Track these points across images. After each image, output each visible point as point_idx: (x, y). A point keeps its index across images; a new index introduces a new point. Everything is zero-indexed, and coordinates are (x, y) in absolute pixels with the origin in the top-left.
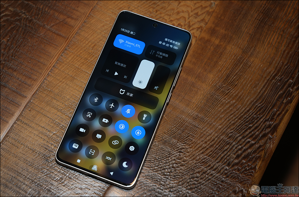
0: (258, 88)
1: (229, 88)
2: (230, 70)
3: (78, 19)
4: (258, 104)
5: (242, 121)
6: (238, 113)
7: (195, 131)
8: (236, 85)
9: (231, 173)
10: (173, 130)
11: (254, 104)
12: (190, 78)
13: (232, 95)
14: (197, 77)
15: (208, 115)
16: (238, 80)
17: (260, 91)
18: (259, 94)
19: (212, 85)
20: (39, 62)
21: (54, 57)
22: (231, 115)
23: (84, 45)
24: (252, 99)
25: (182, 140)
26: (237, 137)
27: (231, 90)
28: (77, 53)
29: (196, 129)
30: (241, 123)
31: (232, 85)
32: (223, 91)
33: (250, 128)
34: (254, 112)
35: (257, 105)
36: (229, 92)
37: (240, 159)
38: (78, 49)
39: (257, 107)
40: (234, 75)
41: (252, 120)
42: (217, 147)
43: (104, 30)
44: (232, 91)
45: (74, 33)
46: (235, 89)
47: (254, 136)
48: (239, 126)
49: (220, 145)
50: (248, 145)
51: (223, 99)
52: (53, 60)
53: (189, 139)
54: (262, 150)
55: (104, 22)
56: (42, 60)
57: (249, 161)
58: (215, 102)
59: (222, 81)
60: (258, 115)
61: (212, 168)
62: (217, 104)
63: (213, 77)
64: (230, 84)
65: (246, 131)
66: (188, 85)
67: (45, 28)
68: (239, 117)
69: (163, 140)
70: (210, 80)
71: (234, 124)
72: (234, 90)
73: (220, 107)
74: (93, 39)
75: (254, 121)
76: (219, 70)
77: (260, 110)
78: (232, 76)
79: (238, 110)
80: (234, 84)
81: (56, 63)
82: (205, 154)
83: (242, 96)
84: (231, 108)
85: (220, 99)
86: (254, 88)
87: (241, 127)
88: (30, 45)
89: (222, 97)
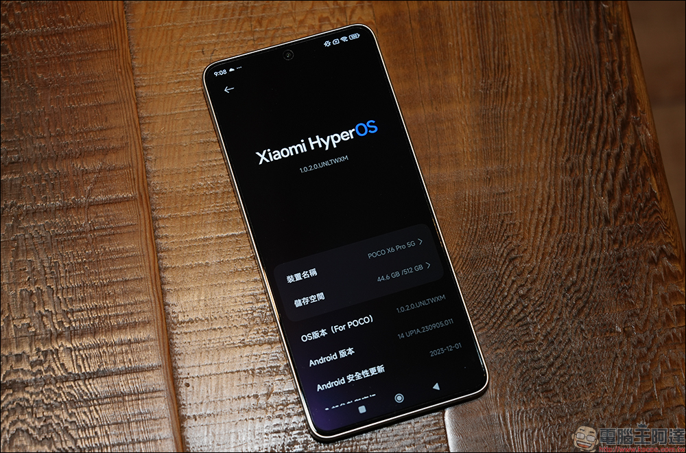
0: (549, 44)
1: (502, 80)
2: (478, 43)
3: (127, 144)
4: (573, 74)
5: (568, 125)
6: (552, 115)
7: (506, 204)
8: (509, 66)
9: (623, 234)
10: (469, 229)
11: (566, 79)
12: (422, 110)
13: (517, 89)
14: (431, 101)
15: (505, 157)
16: (505, 54)
17: (558, 48)
18: (559, 54)
19: (469, 97)
20: (126, 282)
21: (145, 251)
22: (543, 129)
24: (556, 72)
25: (497, 236)
26: (584, 162)
27: (508, 82)
29: (506, 198)
30: (570, 130)
31: (502, 71)
32: (497, 94)
33: (592, 128)
34: (577, 93)
35: (571, 77)
36: (508, 86)
37: (617, 197)
38: (176, 203)
39: (574, 81)
40: (491, 48)
41: (584, 110)
42: (564, 204)
44: (510, 82)
45: (143, 175)
46: (514, 73)
47: (610, 139)
48: (571, 138)
49: (567, 197)
50: (612, 161)
51: (507, 108)
53: (507, 225)
54: (640, 154)
57: (634, 188)
58: (499, 124)
59: (481, 75)
60: (587, 95)
61: (585, 248)
62: (506, 125)
63: (459, 80)
64: (497, 71)
65: (589, 138)
66: (428, 127)
67: (79, 207)
68: (559, 122)
69: (466, 261)
70: (459, 90)
71: (560, 140)
72: (513, 77)
73: (513, 126)
75: (589, 110)
76: (459, 58)
77: (583, 82)
78: (490, 55)
79: (547, 109)
80: (505, 66)
81: (159, 260)
82: (555, 232)
83: (535, 78)
84: (533, 116)
85: (502, 112)
86: (543, 48)
87: (575, 138)
89: (503, 105)
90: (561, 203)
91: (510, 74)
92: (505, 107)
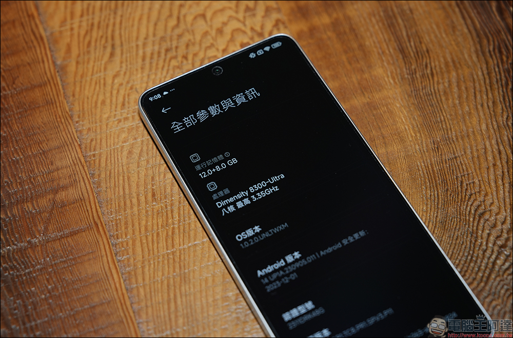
0: (459, 28)
1: (424, 64)
2: (393, 38)
3: (75, 181)
4: (489, 47)
5: (498, 89)
6: (480, 84)
7: (460, 167)
8: (428, 51)
10: (431, 195)
11: (483, 53)
12: (356, 102)
13: (441, 68)
14: (363, 92)
15: (446, 126)
16: (421, 43)
17: (468, 28)
18: (471, 34)
19: (398, 83)
20: (94, 307)
21: (109, 275)
22: (475, 96)
23: (135, 209)
24: (473, 49)
25: (460, 196)
27: (430, 64)
28: (140, 232)
29: (459, 162)
30: (501, 93)
31: (422, 57)
32: (423, 76)
34: (498, 61)
35: (487, 50)
36: (431, 68)
38: (133, 226)
39: (492, 53)
40: (407, 40)
43: (139, 158)
44: (433, 64)
45: (96, 206)
46: (433, 57)
51: (436, 85)
52: (114, 280)
53: (467, 184)
55: (122, 147)
56: (96, 300)
58: (432, 100)
59: (403, 63)
62: (439, 100)
63: (384, 71)
64: (417, 57)
66: (366, 114)
67: (36, 246)
68: (489, 88)
70: (386, 78)
71: (495, 103)
72: (434, 60)
73: (447, 99)
74: (138, 188)
76: (379, 53)
78: (407, 46)
79: (474, 80)
80: (424, 52)
81: (125, 281)
83: (455, 57)
84: (463, 88)
85: (432, 90)
86: (454, 32)
88: (43, 296)
89: (432, 84)
91: (430, 57)
92: (434, 85)
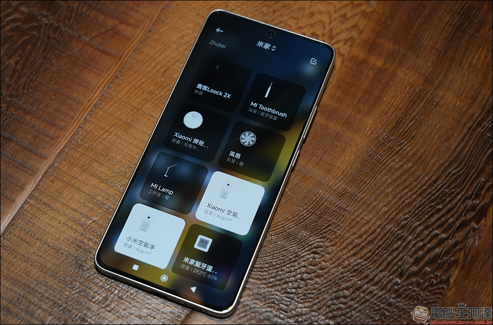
0: (451, 141)
1: (401, 142)
2: (403, 110)
3: (138, 26)
4: (453, 170)
5: (424, 198)
6: (417, 185)
7: (340, 217)
8: (413, 137)
9: (405, 290)
10: (303, 215)
11: (445, 170)
12: (333, 125)
13: (407, 154)
14: (344, 124)
15: (364, 188)
16: (416, 128)
17: (456, 147)
18: (453, 152)
19: (371, 138)
20: (69, 98)
21: (95, 90)
22: (404, 189)
23: (149, 69)
24: (442, 161)
25: (318, 231)
26: (416, 228)
27: (404, 146)
28: (136, 83)
29: (343, 213)
30: (422, 202)
31: (406, 137)
32: (390, 148)
33: (439, 211)
34: (446, 183)
35: (450, 171)
36: (401, 149)
37: (421, 265)
38: (137, 76)
39: (450, 175)
40: (410, 119)
41: (442, 197)
42: (380, 243)
43: (183, 44)
44: (406, 147)
45: (131, 49)
46: (412, 144)
47: (446, 226)
48: (419, 207)
49: (385, 241)
50: (435, 241)
51: (390, 160)
52: (94, 94)
53: (331, 229)
54: (460, 249)
55: (182, 30)
56: (75, 95)
57: (438, 269)
58: (376, 167)
59: (389, 130)
60: (452, 188)
61: (371, 280)
62: (381, 170)
63: (372, 124)
64: (402, 135)
65: (432, 216)
66: (329, 137)
67: (81, 41)
68: (419, 192)
69: (284, 232)
70: (367, 129)
71: (410, 204)
72: (410, 145)
73: (386, 174)
74: (163, 59)
75: (446, 199)
76: (383, 111)
77: (456, 179)
78: (405, 122)
79: (417, 179)
80: (410, 135)
81: (99, 100)
82: (359, 256)
83: (424, 155)
84: (404, 177)
85: (384, 161)
86: (445, 141)
87: (422, 209)
88: (55, 69)
89: (389, 157)
90: (379, 242)
91: (409, 142)
92: (389, 159)
